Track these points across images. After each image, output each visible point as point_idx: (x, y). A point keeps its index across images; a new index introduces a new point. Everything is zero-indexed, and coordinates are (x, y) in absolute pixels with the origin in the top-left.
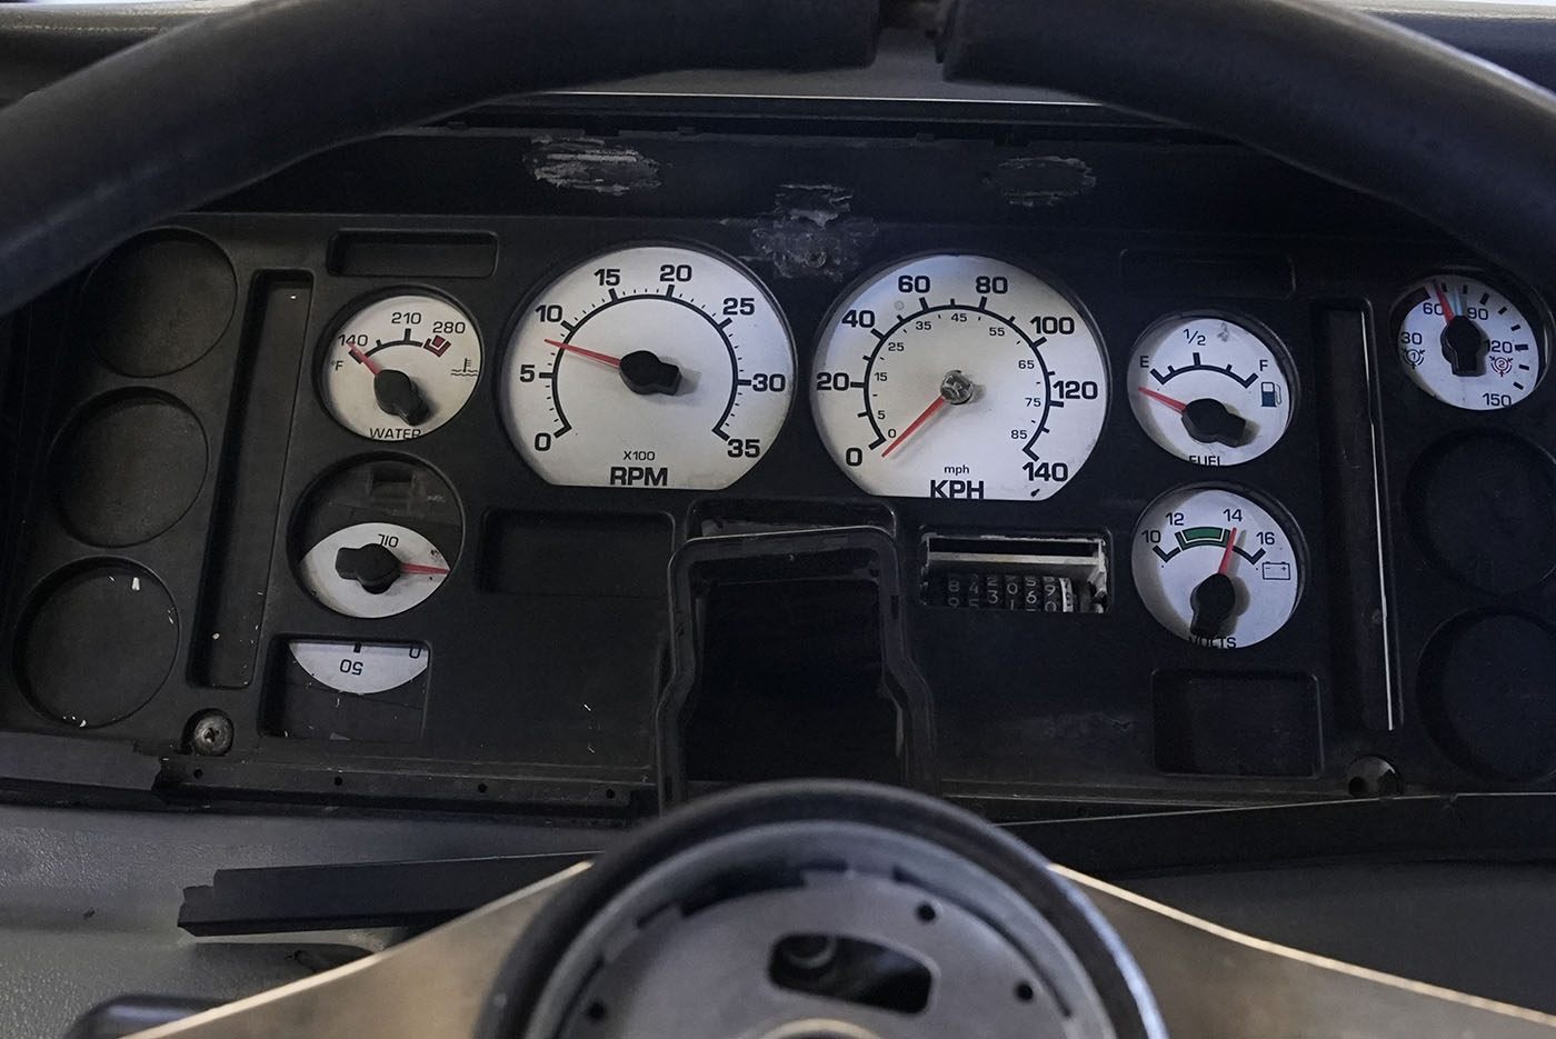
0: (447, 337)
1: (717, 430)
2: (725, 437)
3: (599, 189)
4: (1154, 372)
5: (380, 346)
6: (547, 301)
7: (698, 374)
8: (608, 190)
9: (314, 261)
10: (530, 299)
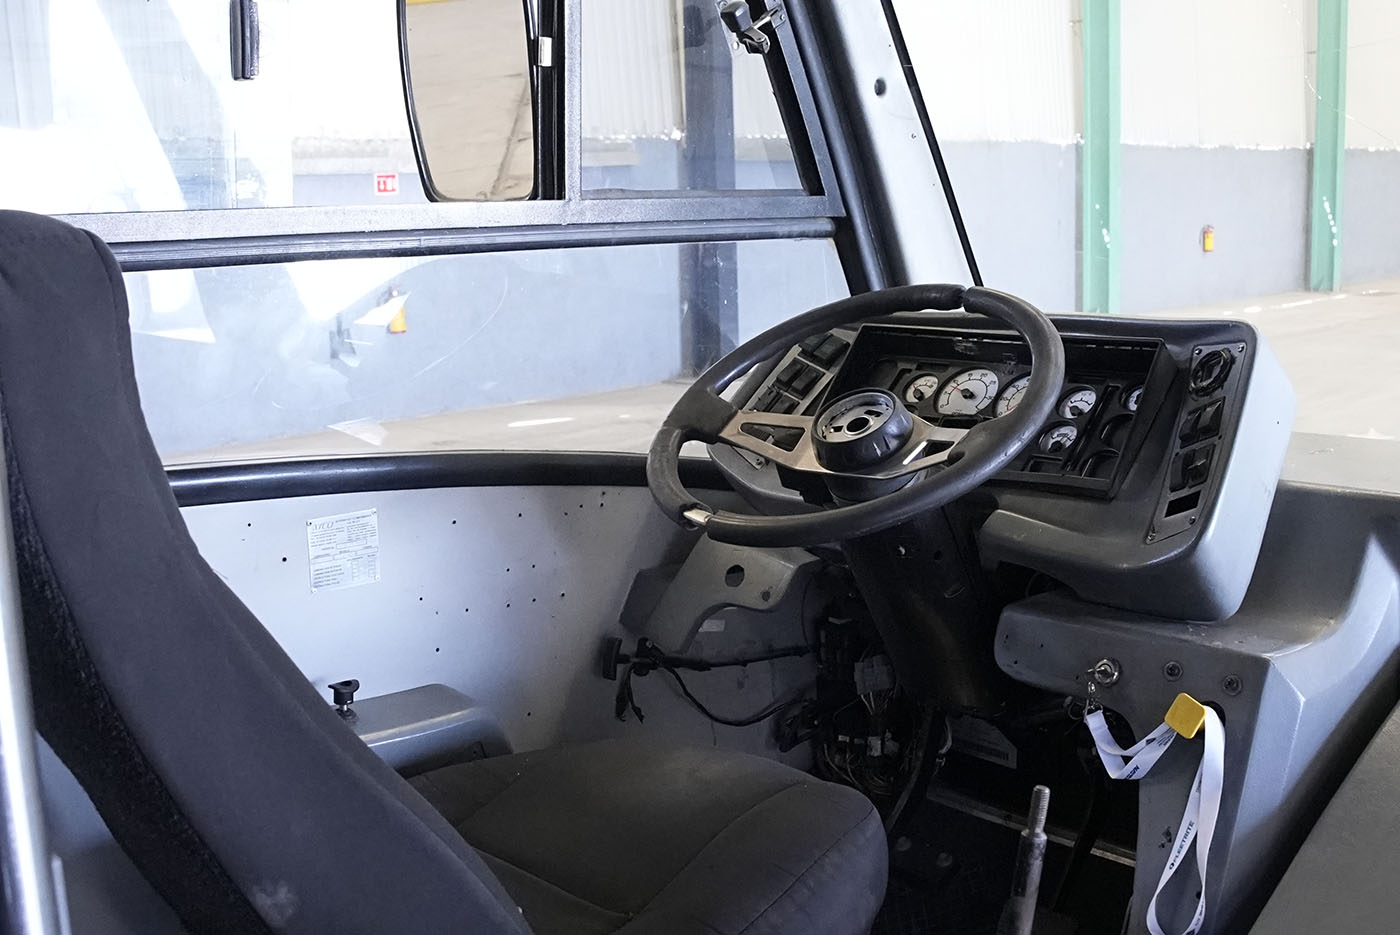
0: (933, 385)
1: (976, 407)
3: (968, 353)
4: (1071, 402)
5: (920, 386)
6: (955, 379)
7: (977, 396)
8: (970, 354)
9: (914, 367)
10: (952, 378)
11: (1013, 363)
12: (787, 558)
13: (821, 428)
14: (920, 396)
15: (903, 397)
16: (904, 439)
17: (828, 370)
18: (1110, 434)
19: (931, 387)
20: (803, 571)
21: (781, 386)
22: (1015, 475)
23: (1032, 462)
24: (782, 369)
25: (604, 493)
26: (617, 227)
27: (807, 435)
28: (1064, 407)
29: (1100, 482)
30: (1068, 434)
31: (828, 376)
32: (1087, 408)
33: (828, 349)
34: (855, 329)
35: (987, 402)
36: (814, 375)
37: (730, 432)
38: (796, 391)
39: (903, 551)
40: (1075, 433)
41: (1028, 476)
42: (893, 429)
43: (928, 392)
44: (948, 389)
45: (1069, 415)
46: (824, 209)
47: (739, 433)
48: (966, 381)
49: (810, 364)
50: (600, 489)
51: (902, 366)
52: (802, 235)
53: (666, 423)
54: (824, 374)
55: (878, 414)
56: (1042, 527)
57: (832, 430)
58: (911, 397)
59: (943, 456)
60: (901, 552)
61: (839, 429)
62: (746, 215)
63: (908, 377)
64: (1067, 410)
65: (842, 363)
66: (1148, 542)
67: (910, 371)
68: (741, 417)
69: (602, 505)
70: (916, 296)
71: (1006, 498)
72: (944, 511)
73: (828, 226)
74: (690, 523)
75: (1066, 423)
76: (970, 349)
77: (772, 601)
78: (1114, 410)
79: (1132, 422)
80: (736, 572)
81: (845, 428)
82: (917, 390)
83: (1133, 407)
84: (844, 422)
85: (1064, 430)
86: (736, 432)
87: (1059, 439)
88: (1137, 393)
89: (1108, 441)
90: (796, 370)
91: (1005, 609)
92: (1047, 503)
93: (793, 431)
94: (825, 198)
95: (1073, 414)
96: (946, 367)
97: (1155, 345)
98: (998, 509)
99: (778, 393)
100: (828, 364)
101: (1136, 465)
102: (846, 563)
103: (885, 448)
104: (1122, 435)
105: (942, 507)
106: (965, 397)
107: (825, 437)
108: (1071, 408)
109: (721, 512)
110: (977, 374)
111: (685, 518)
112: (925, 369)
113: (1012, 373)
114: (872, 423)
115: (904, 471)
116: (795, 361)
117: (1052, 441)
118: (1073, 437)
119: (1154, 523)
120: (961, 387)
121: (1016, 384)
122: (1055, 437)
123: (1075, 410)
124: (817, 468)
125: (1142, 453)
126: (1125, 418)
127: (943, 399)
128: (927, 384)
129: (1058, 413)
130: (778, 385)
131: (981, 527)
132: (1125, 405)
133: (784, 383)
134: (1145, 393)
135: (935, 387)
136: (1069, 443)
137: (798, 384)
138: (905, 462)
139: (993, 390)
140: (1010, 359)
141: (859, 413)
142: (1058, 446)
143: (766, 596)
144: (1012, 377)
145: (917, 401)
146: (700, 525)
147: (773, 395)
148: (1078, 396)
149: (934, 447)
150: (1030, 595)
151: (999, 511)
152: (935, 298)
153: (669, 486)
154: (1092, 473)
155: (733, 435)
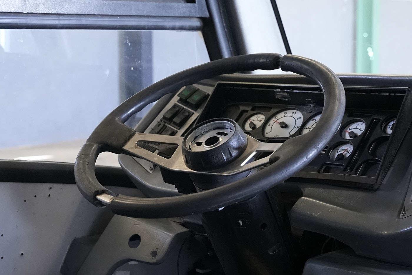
0: (262, 120)
1: (289, 133)
2: (289, 134)
3: (284, 99)
4: (349, 129)
5: (254, 120)
6: (276, 116)
7: (290, 126)
8: (285, 100)
9: (250, 109)
10: (274, 115)
11: (312, 105)
12: (168, 229)
13: (188, 143)
14: (254, 127)
15: (243, 126)
16: (242, 150)
17: (196, 111)
18: (375, 148)
19: (260, 121)
20: (178, 238)
21: (166, 121)
22: (314, 174)
23: (324, 167)
24: (166, 111)
25: (50, 188)
26: (61, 17)
27: (179, 148)
28: (345, 132)
29: (368, 179)
30: (348, 150)
31: (196, 115)
32: (359, 133)
33: (196, 98)
34: (213, 86)
35: (296, 130)
36: (187, 114)
37: (129, 146)
38: (175, 124)
39: (241, 223)
40: (352, 149)
41: (322, 175)
42: (234, 143)
43: (259, 124)
44: (272, 122)
45: (348, 137)
46: (195, 12)
47: (136, 147)
48: (282, 117)
49: (185, 107)
50: (48, 185)
51: (242, 108)
52: (182, 28)
53: (88, 140)
54: (193, 113)
55: (225, 134)
56: (331, 208)
57: (195, 145)
58: (248, 127)
59: (266, 160)
60: (239, 223)
61: (199, 144)
62: (145, 13)
63: (246, 115)
64: (347, 134)
65: (204, 107)
66: (400, 216)
67: (247, 111)
68: (138, 137)
69: (49, 196)
70: (251, 61)
71: (307, 190)
72: (266, 194)
73: (197, 23)
74: (101, 203)
75: (346, 142)
76: (286, 97)
77: (158, 258)
78: (377, 133)
79: (389, 141)
80: (135, 239)
81: (204, 143)
82: (251, 123)
83: (389, 131)
84: (203, 139)
85: (345, 147)
86: (133, 146)
87: (342, 152)
88: (391, 124)
89: (374, 153)
90: (176, 112)
91: (307, 262)
92: (334, 193)
93: (171, 146)
94: (196, 5)
95: (351, 137)
96: (270, 108)
97: (404, 92)
98: (302, 196)
99: (164, 125)
100: (196, 107)
101: (392, 168)
102: (205, 233)
103: (229, 156)
104: (382, 150)
105: (265, 192)
106: (282, 127)
107: (191, 149)
108: (350, 133)
109: (120, 195)
110: (289, 113)
111: (97, 200)
112: (256, 110)
113: (311, 112)
114: (221, 140)
115: (241, 170)
116: (175, 106)
117: (337, 154)
118: (351, 151)
119: (405, 205)
120: (280, 121)
121: (315, 118)
122: (340, 151)
123: (352, 134)
124: (185, 168)
125: (396, 161)
126: (385, 139)
127: (268, 128)
128: (258, 120)
129: (341, 136)
130: (164, 120)
131: (291, 208)
132: (385, 131)
133: (169, 119)
134: (397, 123)
135: (263, 121)
136: (348, 155)
137: (177, 120)
138: (242, 165)
139: (300, 123)
140: (310, 102)
141: (213, 134)
142: (341, 157)
143: (154, 254)
144: (312, 114)
145: (251, 130)
146: (107, 204)
147: (161, 126)
148: (354, 126)
149: (261, 155)
150: (324, 253)
151: (303, 198)
152: (263, 62)
153: (88, 180)
154: (363, 173)
155: (132, 148)
